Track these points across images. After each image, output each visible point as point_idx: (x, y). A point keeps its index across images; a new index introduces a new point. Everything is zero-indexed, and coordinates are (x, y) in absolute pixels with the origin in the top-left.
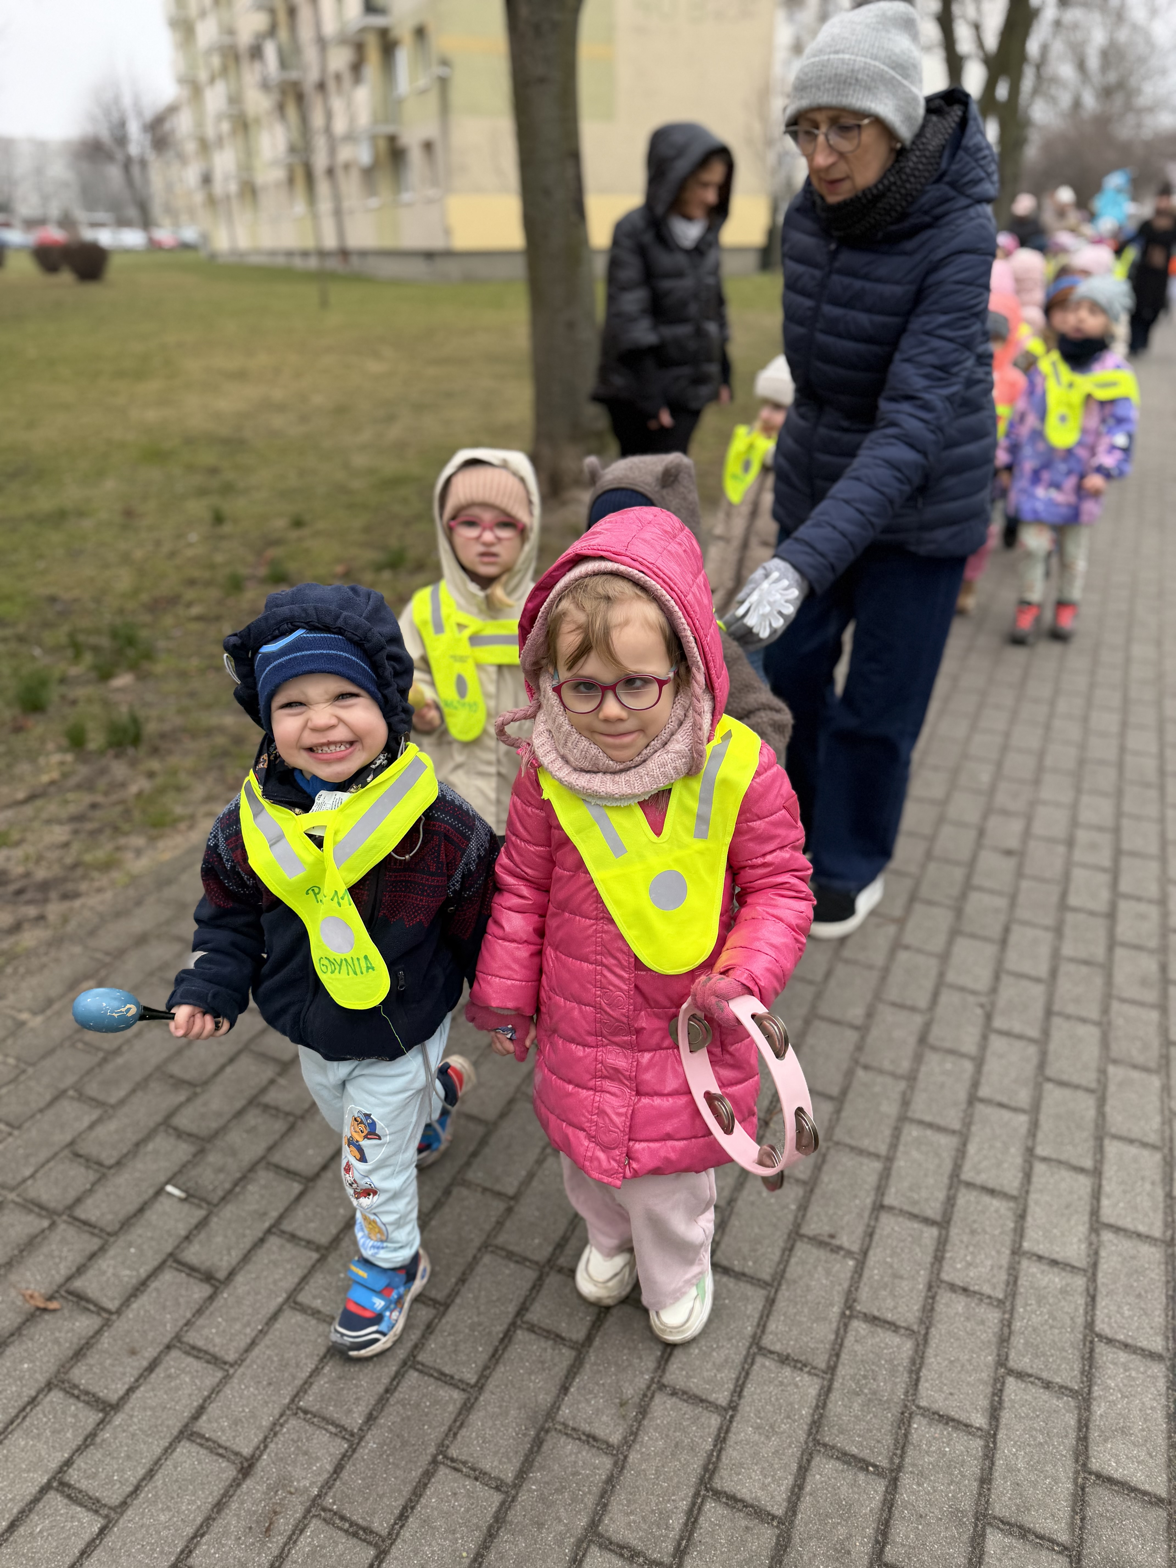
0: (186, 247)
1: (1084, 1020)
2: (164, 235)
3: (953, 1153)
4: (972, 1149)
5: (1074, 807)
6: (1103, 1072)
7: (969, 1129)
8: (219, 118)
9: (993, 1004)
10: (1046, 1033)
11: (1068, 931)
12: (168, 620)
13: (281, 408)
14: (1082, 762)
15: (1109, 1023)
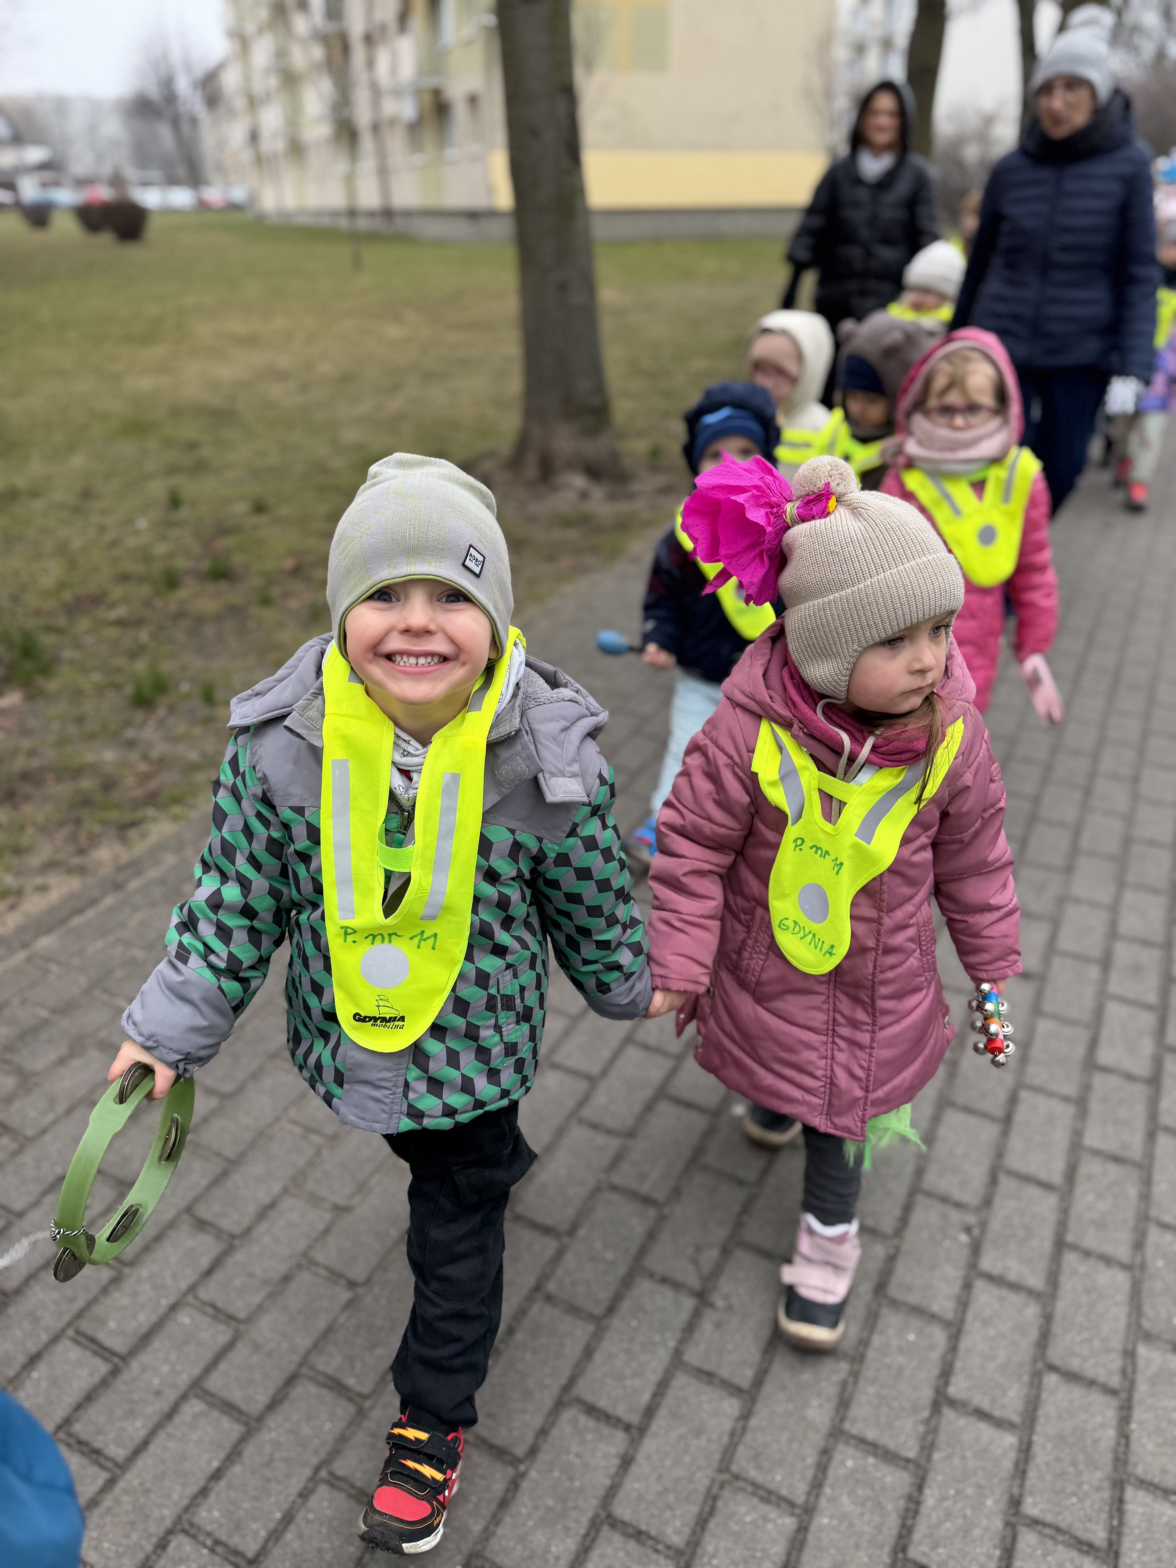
0: (234, 207)
1: (1108, 1260)
2: (213, 194)
3: (902, 1503)
4: (930, 1497)
5: (1114, 908)
6: (1130, 1354)
7: (929, 1458)
8: (267, 72)
9: (983, 1225)
10: (1053, 1279)
11: (1094, 1106)
12: (83, 624)
13: (282, 376)
14: (1127, 842)
15: (1143, 1267)
